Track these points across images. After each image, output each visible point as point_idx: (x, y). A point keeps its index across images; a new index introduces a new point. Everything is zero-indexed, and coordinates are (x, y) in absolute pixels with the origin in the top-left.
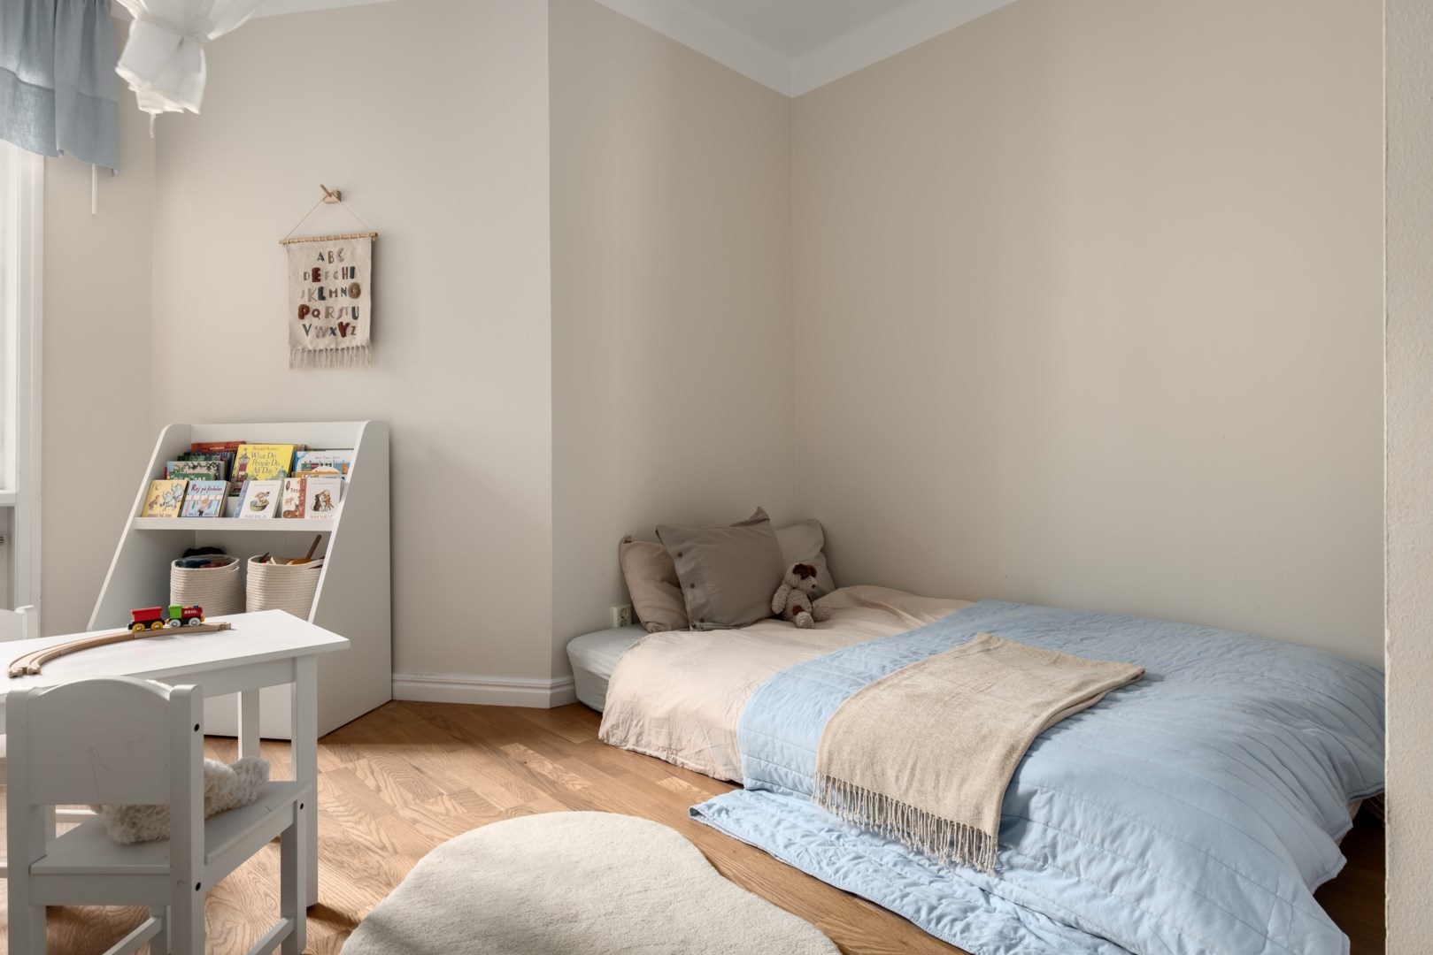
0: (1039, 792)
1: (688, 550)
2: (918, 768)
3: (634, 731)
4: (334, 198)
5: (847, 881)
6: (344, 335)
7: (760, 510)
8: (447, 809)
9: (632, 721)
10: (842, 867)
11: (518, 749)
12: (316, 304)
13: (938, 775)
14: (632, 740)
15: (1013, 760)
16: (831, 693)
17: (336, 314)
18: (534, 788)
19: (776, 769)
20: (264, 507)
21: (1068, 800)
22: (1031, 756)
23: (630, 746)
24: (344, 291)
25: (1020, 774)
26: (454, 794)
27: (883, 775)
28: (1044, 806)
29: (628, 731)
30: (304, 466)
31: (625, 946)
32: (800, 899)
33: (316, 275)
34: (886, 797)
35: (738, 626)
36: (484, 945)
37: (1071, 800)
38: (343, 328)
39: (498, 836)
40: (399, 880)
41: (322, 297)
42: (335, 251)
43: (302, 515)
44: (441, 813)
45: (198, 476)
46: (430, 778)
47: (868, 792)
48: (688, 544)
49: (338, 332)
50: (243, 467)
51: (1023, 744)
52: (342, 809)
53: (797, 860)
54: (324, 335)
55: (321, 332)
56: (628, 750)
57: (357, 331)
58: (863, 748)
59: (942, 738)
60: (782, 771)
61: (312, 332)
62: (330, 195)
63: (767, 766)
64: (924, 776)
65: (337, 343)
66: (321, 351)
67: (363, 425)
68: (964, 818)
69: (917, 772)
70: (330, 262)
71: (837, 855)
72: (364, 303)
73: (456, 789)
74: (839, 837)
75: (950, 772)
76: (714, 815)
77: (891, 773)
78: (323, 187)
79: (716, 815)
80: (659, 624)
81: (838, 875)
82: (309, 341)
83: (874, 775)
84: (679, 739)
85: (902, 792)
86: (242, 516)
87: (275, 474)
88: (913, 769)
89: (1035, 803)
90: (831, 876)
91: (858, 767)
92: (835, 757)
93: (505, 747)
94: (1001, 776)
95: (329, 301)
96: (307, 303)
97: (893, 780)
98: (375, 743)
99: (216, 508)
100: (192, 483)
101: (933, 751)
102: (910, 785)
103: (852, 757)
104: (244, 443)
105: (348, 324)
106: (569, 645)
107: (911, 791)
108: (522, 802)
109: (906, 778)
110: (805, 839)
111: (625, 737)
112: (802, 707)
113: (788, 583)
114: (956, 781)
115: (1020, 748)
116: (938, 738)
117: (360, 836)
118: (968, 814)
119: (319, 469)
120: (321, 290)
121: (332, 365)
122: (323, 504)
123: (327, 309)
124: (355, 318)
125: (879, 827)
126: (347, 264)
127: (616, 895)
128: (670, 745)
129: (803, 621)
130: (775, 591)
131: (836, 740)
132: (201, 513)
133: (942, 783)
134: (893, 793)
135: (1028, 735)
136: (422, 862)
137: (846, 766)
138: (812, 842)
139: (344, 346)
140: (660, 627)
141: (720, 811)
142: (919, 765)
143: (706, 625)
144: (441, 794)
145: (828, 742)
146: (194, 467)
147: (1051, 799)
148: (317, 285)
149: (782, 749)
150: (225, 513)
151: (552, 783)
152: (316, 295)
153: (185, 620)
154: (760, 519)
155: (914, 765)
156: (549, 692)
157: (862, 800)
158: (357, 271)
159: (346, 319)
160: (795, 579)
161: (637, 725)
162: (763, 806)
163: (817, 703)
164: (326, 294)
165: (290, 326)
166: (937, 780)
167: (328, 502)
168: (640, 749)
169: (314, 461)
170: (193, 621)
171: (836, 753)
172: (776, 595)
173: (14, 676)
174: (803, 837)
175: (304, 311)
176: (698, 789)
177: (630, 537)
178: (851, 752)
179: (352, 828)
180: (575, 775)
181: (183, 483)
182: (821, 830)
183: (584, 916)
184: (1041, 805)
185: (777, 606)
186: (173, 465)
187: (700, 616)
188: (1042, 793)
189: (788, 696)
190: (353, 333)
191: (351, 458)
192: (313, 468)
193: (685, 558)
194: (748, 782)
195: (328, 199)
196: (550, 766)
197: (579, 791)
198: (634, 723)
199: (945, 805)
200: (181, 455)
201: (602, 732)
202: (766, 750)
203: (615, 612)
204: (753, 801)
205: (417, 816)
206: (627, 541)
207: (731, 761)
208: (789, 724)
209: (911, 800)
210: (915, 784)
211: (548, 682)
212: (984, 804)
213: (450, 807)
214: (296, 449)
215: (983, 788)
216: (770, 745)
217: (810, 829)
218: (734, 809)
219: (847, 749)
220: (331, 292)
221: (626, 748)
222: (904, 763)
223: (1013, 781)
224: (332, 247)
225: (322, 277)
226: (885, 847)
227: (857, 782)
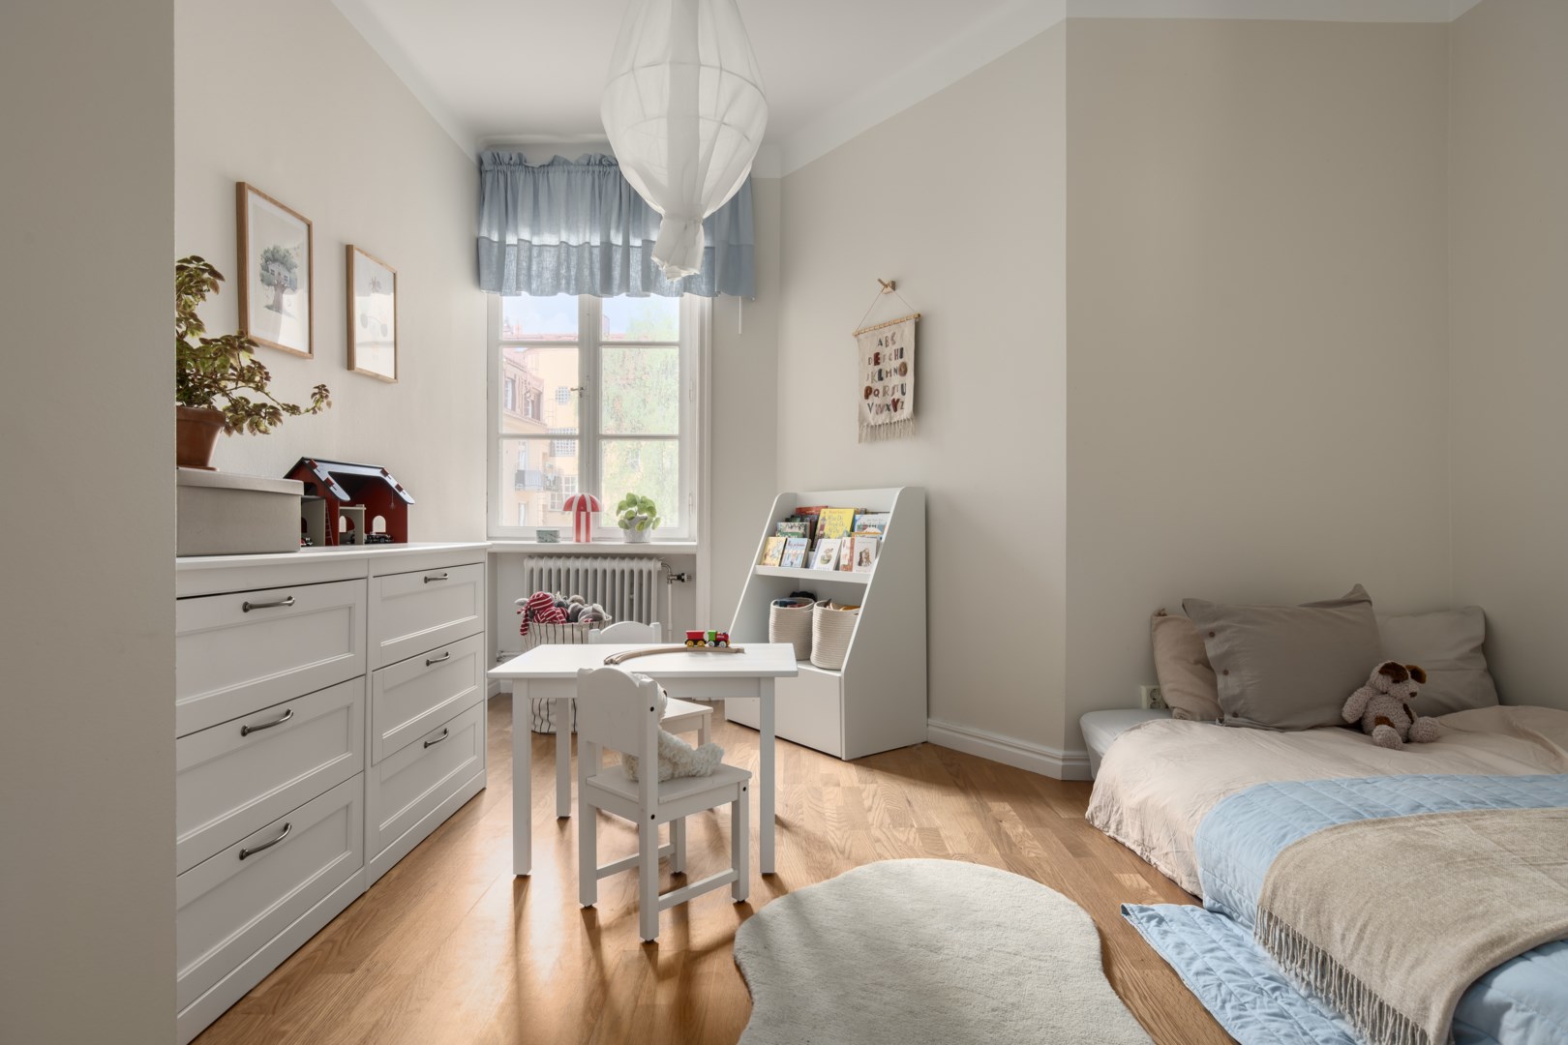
0: (1514, 1007)
1: (1222, 629)
2: (1368, 932)
3: (1114, 818)
4: (889, 289)
5: (1241, 1031)
6: (896, 410)
7: (1358, 587)
8: (908, 839)
9: (1112, 806)
10: (1250, 1016)
11: (1004, 808)
12: (878, 385)
13: (1389, 947)
14: (1113, 827)
15: (1492, 956)
16: (1309, 820)
17: (890, 392)
18: (991, 843)
19: (1230, 892)
20: (829, 561)
21: (1553, 1031)
22: (1529, 959)
23: (1111, 833)
24: (896, 371)
25: (1496, 976)
26: (923, 829)
27: (1329, 928)
28: (1518, 1028)
29: (1110, 817)
30: (859, 526)
31: (960, 985)
32: (1177, 1027)
33: (877, 359)
34: (1331, 958)
35: (1283, 729)
36: (856, 940)
37: (1557, 1033)
38: (895, 403)
39: (927, 869)
40: (836, 874)
41: (881, 379)
42: (889, 335)
43: (851, 569)
44: (901, 841)
45: (793, 534)
46: (913, 811)
47: (1312, 945)
48: (1221, 623)
49: (891, 408)
50: (822, 528)
51: (1520, 940)
52: (835, 816)
53: (1201, 990)
54: (881, 412)
55: (880, 409)
56: (1109, 837)
57: (905, 406)
58: (1311, 890)
59: (1411, 902)
60: (1237, 896)
61: (874, 409)
62: (886, 286)
63: (1222, 886)
64: (1373, 943)
65: (891, 418)
66: (880, 425)
67: (897, 492)
68: (1408, 1009)
69: (1367, 935)
70: (887, 346)
71: (1255, 1004)
72: (909, 379)
73: (926, 825)
74: (1274, 989)
75: (1404, 946)
76: (1142, 918)
77: (1338, 929)
78: (880, 281)
79: (1145, 919)
80: (1187, 712)
81: (1236, 1022)
82: (872, 418)
83: (1319, 926)
84: (1150, 836)
85: (1346, 956)
86: (815, 568)
87: (841, 533)
88: (1362, 930)
89: (1510, 1020)
90: (1228, 1020)
91: (1302, 910)
92: (1280, 892)
93: (993, 804)
94: (1462, 969)
95: (886, 381)
96: (870, 385)
97: (1338, 937)
98: (893, 773)
99: (799, 561)
100: (789, 539)
101: (1390, 916)
102: (1357, 949)
103: (1297, 897)
104: (827, 507)
105: (898, 400)
106: (1082, 718)
107: (1357, 958)
108: (971, 851)
109: (1352, 940)
110: (1228, 975)
111: (1108, 822)
112: (1265, 827)
113: (1373, 686)
114: (1409, 960)
115: (1513, 944)
116: (1408, 901)
117: (833, 839)
118: (1412, 1005)
119: (868, 530)
120: (880, 371)
121: (887, 438)
122: (864, 560)
123: (884, 388)
124: (903, 393)
125: (1322, 990)
126: (897, 346)
127: (986, 948)
128: (1143, 840)
129: (1380, 737)
130: (1350, 693)
131: (1284, 872)
132: (792, 563)
133: (1392, 959)
134: (1339, 954)
135: (1539, 930)
136: (858, 868)
137: (1290, 906)
138: (1234, 981)
139: (895, 420)
140: (1185, 715)
141: (1150, 918)
142: (1370, 929)
143: (1240, 720)
144: (912, 826)
145: (1276, 873)
146: (792, 527)
147: (1528, 1023)
148: (877, 368)
149: (1234, 871)
150: (806, 564)
151: (1011, 844)
152: (876, 378)
153: (717, 642)
154: (1358, 599)
155: (1365, 926)
156: (1060, 763)
157: (1304, 953)
158: (904, 351)
159: (897, 395)
160: (1384, 682)
161: (1117, 812)
162: (1210, 930)
163: (1285, 827)
164: (884, 375)
165: (860, 406)
166: (1388, 951)
167: (868, 558)
168: (1120, 839)
169: (867, 523)
170: (723, 643)
171: (1281, 889)
172: (1350, 699)
173: (606, 664)
174: (1227, 972)
175: (868, 392)
176: (1155, 893)
177: (1164, 610)
178: (1297, 890)
179: (833, 831)
180: (1037, 844)
181: (783, 539)
182: (1260, 974)
183: (946, 952)
184: (1513, 1026)
185: (1349, 713)
186: (783, 525)
187: (1233, 709)
188: (1518, 1011)
189: (1255, 812)
190: (902, 408)
191: (887, 520)
192: (864, 529)
193: (1216, 639)
194: (1207, 901)
195: (886, 290)
196: (1021, 830)
197: (1031, 858)
198: (1115, 809)
199: (1391, 986)
200: (789, 517)
201: (1088, 814)
202: (1219, 866)
203: (1144, 692)
204: (1201, 921)
205: (883, 837)
206: (1161, 614)
207: (1196, 872)
208: (1245, 843)
209: (1354, 969)
210: (1362, 950)
211: (1060, 753)
212: (1433, 999)
213: (911, 838)
214: (857, 512)
215: (1434, 978)
216: (1223, 863)
217: (1247, 969)
218: (1171, 921)
219: (1293, 885)
220: (887, 373)
221: (1108, 834)
222: (1353, 920)
223: (1481, 982)
224: (887, 333)
225: (881, 361)
226: (1334, 1021)
227: (1300, 929)
